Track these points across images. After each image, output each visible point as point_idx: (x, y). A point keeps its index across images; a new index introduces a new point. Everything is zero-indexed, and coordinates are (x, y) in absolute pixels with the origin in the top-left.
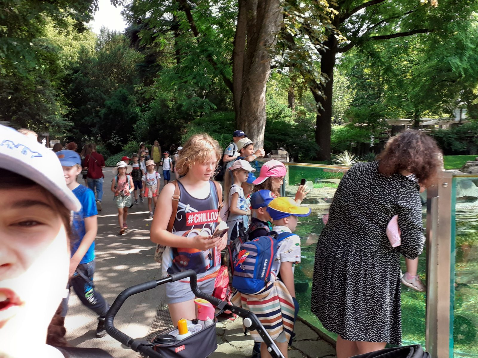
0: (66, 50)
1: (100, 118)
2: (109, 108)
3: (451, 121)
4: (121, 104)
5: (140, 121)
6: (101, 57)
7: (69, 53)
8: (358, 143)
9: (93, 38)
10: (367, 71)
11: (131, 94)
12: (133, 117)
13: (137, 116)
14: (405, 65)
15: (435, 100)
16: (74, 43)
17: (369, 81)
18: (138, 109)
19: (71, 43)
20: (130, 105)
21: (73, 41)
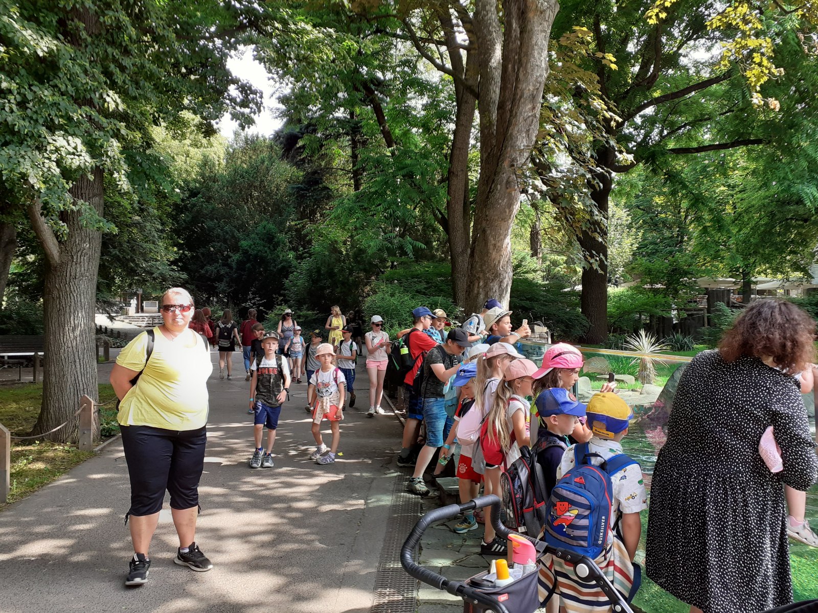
0: (180, 161)
1: (230, 267)
2: (245, 252)
3: (805, 283)
4: (264, 246)
5: (295, 273)
6: (233, 173)
7: (185, 166)
8: (651, 317)
9: (221, 144)
10: (658, 200)
11: (281, 232)
12: (283, 267)
13: (290, 267)
14: (723, 192)
15: (776, 250)
16: (193, 151)
17: (663, 215)
18: (291, 255)
19: (188, 151)
20: (279, 249)
21: (190, 148)
